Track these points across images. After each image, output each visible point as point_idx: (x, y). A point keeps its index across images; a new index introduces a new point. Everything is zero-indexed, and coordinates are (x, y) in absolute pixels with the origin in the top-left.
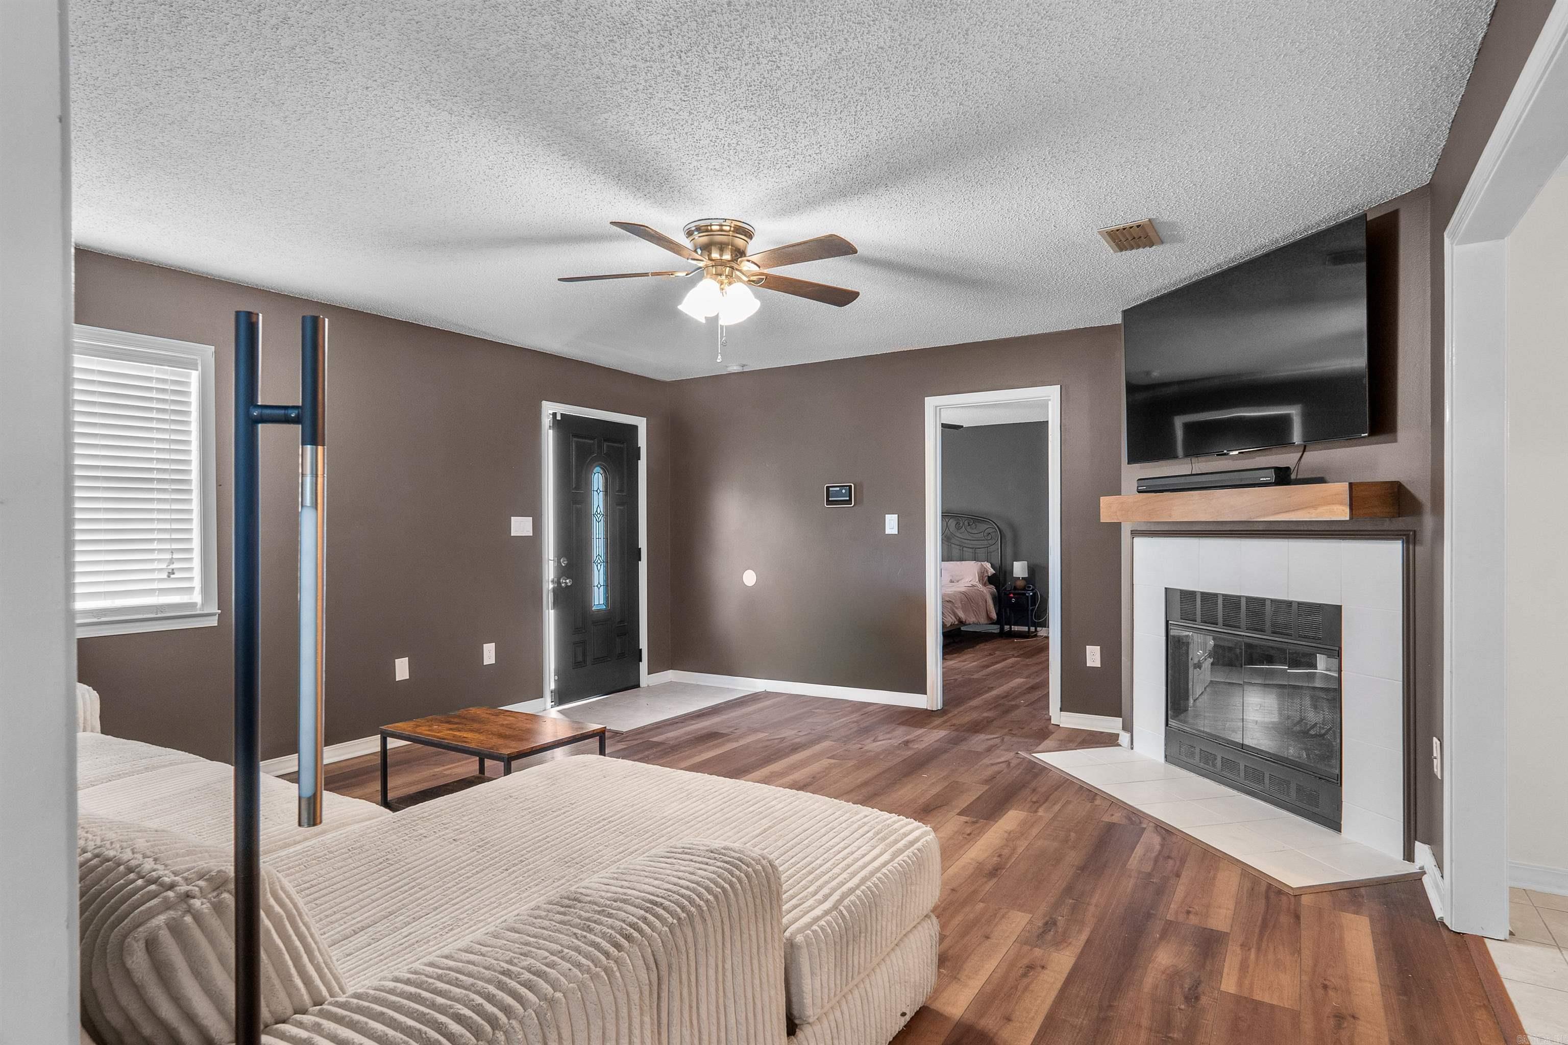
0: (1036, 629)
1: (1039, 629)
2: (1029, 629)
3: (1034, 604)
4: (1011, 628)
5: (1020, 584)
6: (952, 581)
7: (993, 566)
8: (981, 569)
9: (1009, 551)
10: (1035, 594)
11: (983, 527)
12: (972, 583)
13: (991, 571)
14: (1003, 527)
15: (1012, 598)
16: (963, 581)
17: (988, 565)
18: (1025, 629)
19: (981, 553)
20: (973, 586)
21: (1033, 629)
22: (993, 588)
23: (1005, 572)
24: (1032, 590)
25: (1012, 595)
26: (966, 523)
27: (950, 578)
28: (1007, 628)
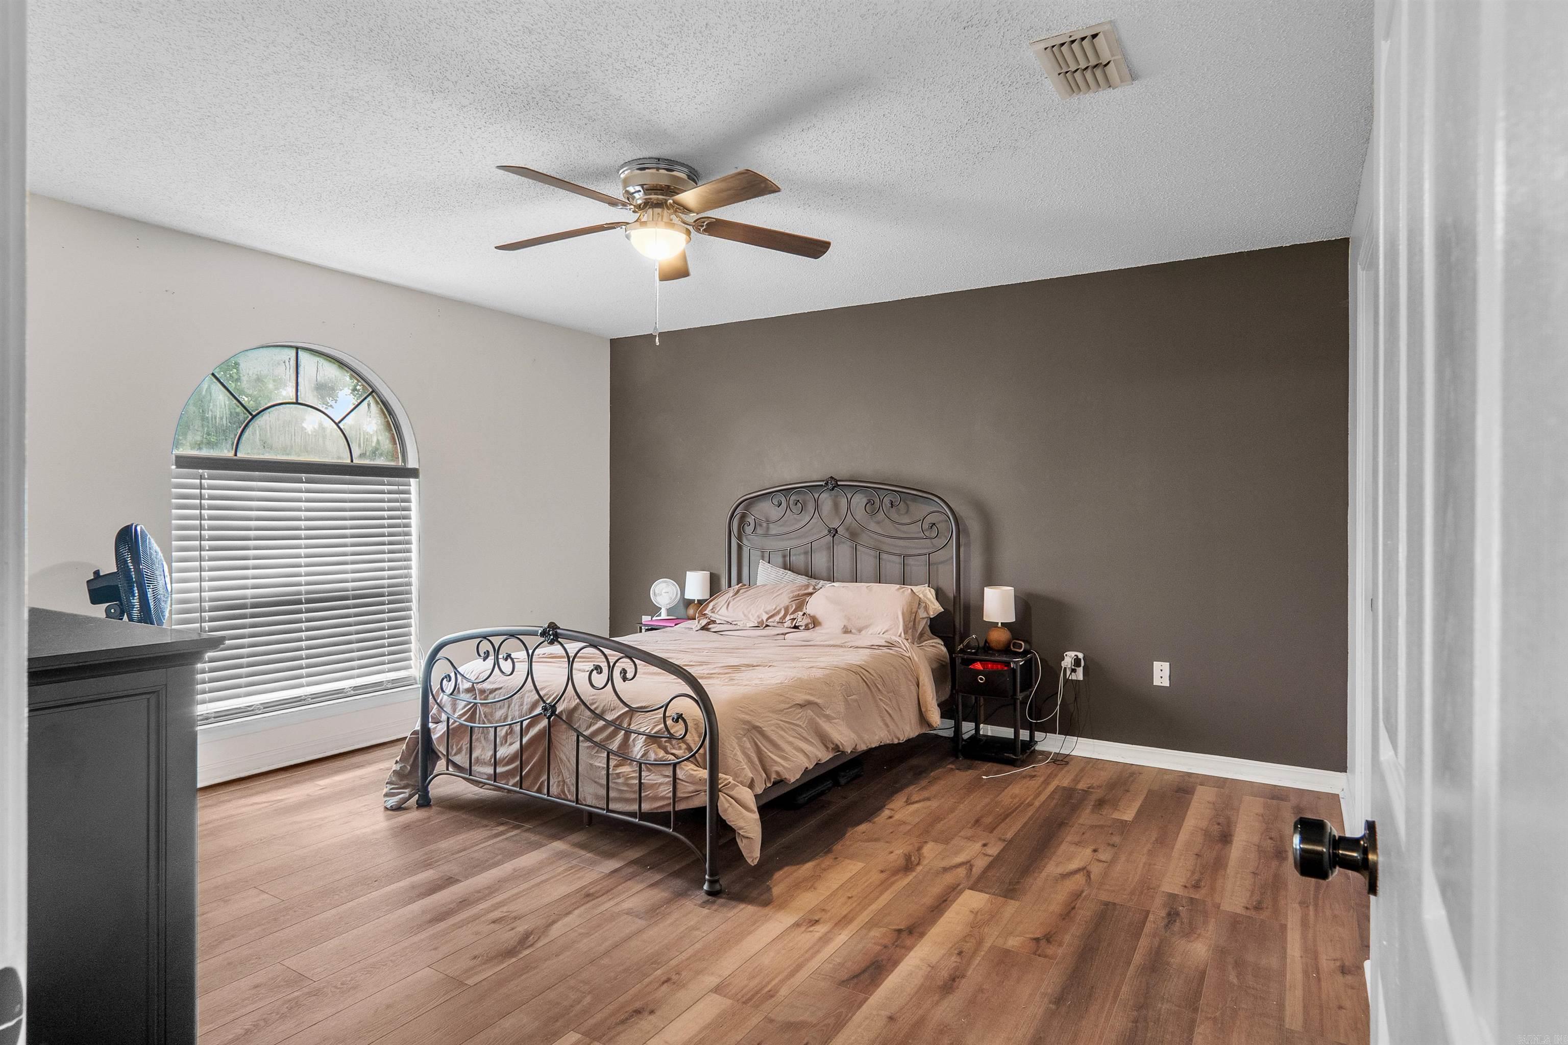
0: (1032, 736)
1: (1039, 735)
2: (1016, 734)
3: (1027, 684)
4: (977, 729)
5: (999, 637)
6: (846, 631)
7: (940, 595)
8: (910, 604)
9: (975, 564)
10: (1029, 667)
11: (921, 510)
12: (886, 636)
13: (935, 608)
14: (963, 510)
15: (979, 672)
16: (871, 631)
17: (927, 593)
18: (1007, 732)
19: (917, 567)
20: (890, 645)
21: (1024, 735)
22: (937, 647)
23: (967, 609)
24: (1026, 652)
25: (978, 666)
26: (887, 501)
27: (845, 623)
28: (968, 728)
